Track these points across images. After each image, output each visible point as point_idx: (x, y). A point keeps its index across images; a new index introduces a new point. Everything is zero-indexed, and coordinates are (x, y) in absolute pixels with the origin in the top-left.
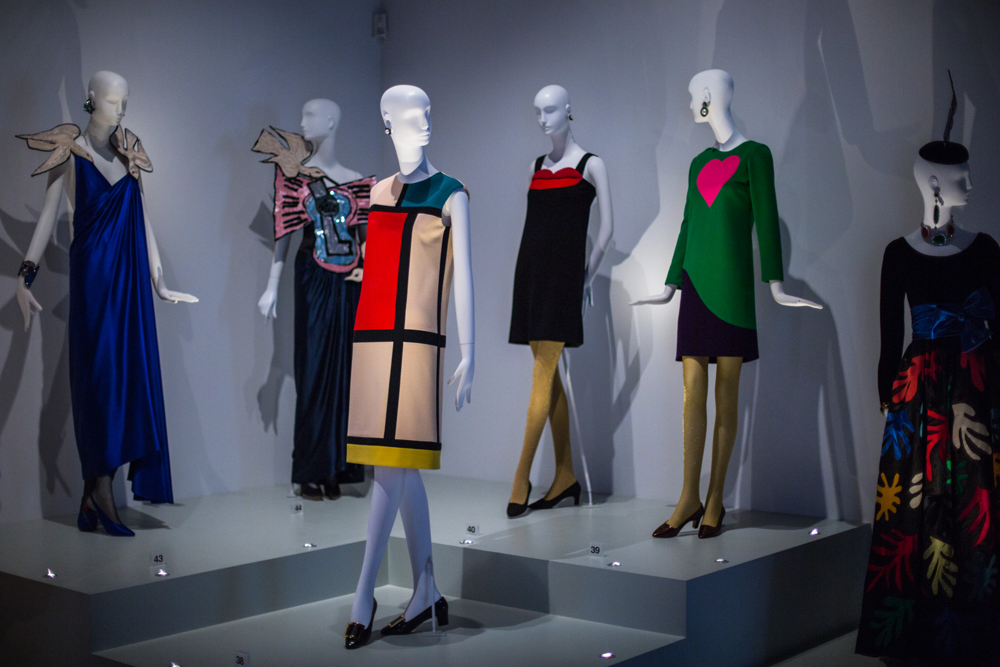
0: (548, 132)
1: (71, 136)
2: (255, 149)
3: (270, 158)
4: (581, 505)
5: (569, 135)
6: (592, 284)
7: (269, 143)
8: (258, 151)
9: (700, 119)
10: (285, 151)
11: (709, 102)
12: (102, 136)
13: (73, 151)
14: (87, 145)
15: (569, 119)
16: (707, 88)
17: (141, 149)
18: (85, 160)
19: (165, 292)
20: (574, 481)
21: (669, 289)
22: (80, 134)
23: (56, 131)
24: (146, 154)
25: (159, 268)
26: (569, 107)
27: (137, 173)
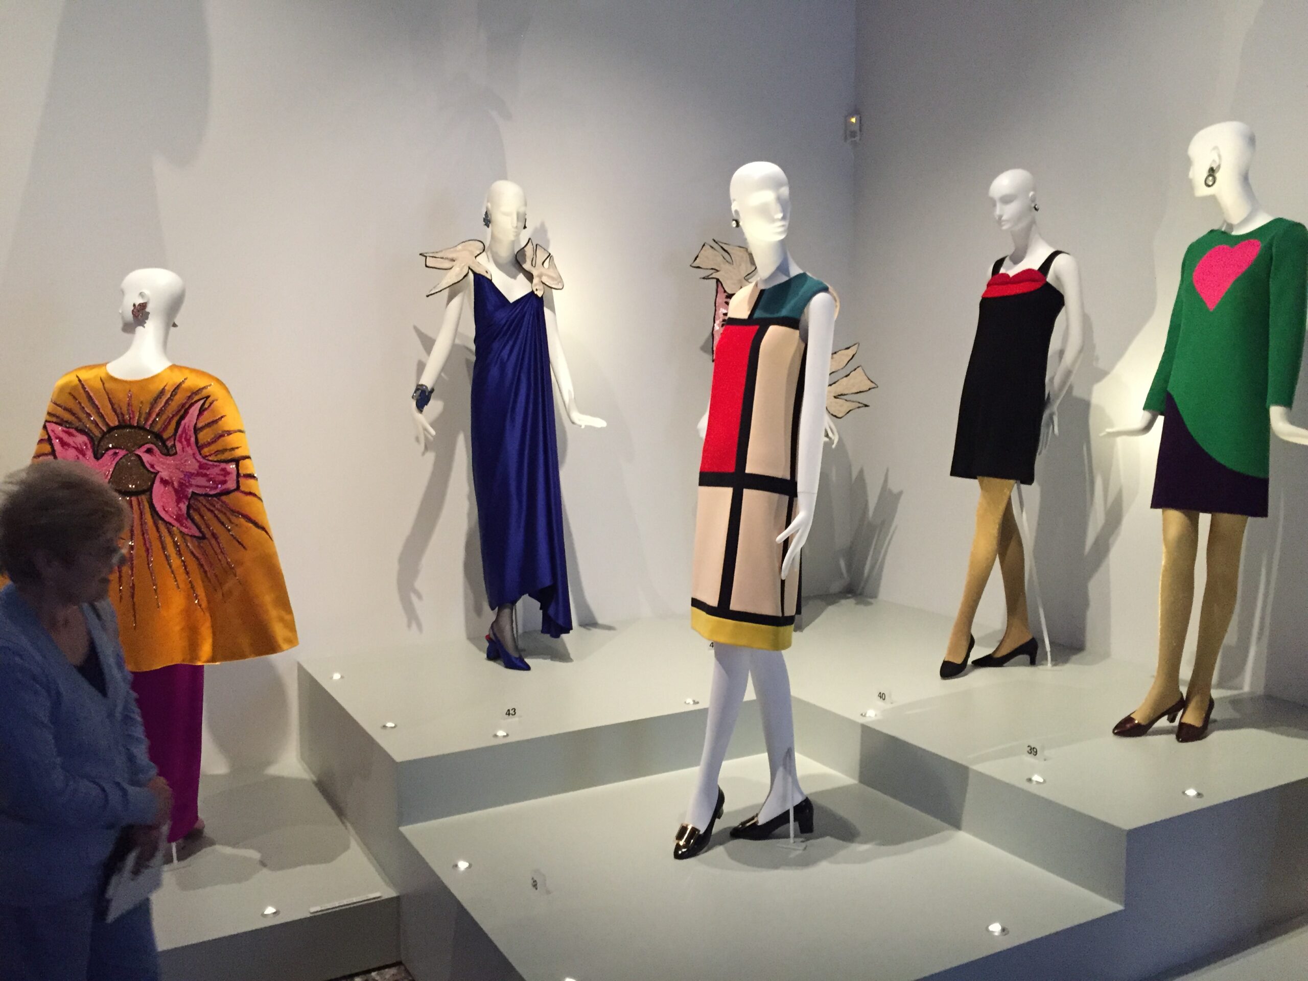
0: (1004, 228)
1: (471, 252)
2: (694, 265)
3: (712, 274)
4: (1037, 665)
5: (1034, 228)
6: (1058, 408)
7: (710, 258)
8: (698, 267)
9: (1202, 191)
10: (727, 266)
11: (1219, 167)
12: (505, 253)
13: (471, 268)
14: (489, 261)
15: (1034, 209)
16: (1216, 148)
17: (553, 266)
18: (483, 277)
19: (576, 416)
20: (1030, 637)
21: (1147, 415)
22: (484, 250)
23: (460, 247)
24: (558, 271)
25: (569, 391)
26: (1033, 195)
27: (540, 290)
